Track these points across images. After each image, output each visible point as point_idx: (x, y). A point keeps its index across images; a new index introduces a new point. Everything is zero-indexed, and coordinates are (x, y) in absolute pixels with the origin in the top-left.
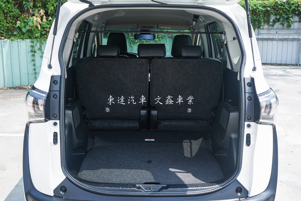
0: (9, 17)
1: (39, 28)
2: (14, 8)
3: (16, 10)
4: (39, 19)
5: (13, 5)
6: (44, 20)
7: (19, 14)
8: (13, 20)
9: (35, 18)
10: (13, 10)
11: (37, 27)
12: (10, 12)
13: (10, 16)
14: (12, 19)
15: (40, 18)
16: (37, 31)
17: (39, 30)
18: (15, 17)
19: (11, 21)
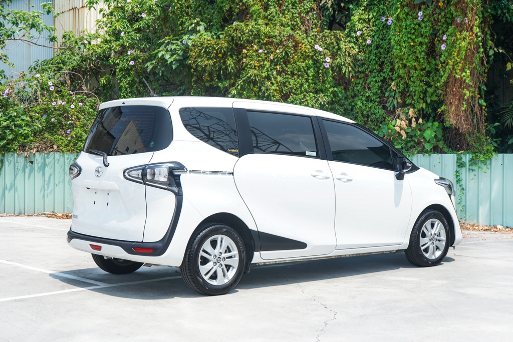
0: (370, 121)
1: (404, 136)
2: (378, 108)
3: (380, 110)
4: (404, 124)
5: (377, 104)
6: (414, 125)
7: (383, 117)
8: (377, 125)
9: (398, 121)
10: (376, 112)
11: (400, 135)
12: (372, 114)
13: (372, 121)
14: (374, 125)
15: (407, 122)
16: (400, 141)
17: (404, 140)
18: (379, 121)
19: (374, 127)
